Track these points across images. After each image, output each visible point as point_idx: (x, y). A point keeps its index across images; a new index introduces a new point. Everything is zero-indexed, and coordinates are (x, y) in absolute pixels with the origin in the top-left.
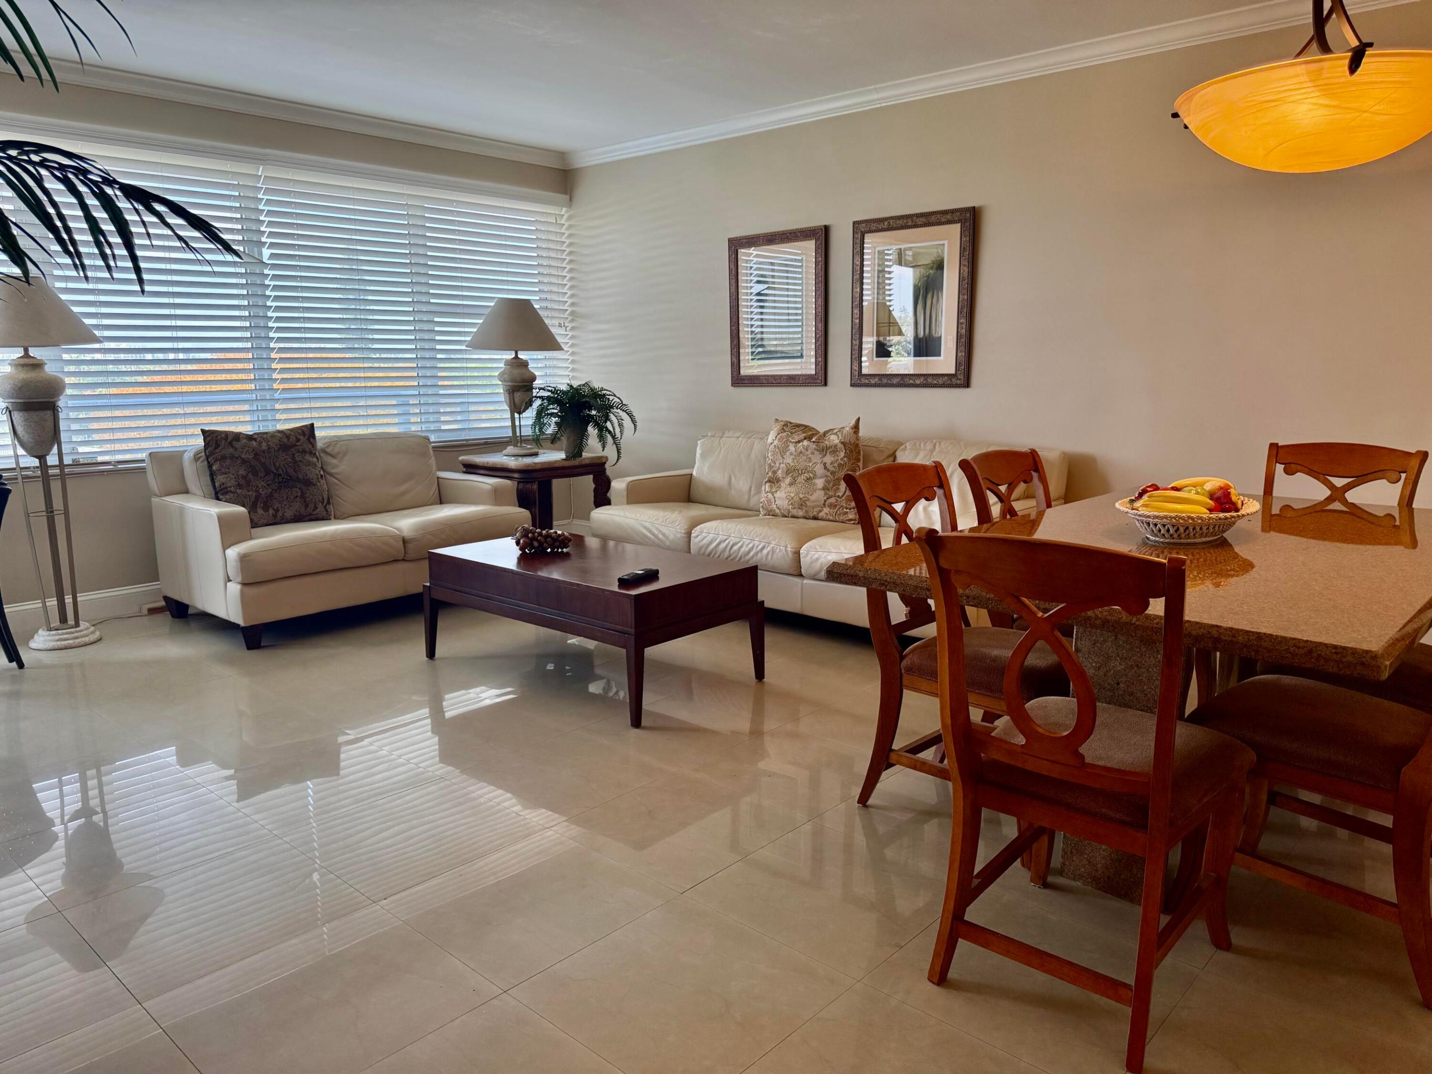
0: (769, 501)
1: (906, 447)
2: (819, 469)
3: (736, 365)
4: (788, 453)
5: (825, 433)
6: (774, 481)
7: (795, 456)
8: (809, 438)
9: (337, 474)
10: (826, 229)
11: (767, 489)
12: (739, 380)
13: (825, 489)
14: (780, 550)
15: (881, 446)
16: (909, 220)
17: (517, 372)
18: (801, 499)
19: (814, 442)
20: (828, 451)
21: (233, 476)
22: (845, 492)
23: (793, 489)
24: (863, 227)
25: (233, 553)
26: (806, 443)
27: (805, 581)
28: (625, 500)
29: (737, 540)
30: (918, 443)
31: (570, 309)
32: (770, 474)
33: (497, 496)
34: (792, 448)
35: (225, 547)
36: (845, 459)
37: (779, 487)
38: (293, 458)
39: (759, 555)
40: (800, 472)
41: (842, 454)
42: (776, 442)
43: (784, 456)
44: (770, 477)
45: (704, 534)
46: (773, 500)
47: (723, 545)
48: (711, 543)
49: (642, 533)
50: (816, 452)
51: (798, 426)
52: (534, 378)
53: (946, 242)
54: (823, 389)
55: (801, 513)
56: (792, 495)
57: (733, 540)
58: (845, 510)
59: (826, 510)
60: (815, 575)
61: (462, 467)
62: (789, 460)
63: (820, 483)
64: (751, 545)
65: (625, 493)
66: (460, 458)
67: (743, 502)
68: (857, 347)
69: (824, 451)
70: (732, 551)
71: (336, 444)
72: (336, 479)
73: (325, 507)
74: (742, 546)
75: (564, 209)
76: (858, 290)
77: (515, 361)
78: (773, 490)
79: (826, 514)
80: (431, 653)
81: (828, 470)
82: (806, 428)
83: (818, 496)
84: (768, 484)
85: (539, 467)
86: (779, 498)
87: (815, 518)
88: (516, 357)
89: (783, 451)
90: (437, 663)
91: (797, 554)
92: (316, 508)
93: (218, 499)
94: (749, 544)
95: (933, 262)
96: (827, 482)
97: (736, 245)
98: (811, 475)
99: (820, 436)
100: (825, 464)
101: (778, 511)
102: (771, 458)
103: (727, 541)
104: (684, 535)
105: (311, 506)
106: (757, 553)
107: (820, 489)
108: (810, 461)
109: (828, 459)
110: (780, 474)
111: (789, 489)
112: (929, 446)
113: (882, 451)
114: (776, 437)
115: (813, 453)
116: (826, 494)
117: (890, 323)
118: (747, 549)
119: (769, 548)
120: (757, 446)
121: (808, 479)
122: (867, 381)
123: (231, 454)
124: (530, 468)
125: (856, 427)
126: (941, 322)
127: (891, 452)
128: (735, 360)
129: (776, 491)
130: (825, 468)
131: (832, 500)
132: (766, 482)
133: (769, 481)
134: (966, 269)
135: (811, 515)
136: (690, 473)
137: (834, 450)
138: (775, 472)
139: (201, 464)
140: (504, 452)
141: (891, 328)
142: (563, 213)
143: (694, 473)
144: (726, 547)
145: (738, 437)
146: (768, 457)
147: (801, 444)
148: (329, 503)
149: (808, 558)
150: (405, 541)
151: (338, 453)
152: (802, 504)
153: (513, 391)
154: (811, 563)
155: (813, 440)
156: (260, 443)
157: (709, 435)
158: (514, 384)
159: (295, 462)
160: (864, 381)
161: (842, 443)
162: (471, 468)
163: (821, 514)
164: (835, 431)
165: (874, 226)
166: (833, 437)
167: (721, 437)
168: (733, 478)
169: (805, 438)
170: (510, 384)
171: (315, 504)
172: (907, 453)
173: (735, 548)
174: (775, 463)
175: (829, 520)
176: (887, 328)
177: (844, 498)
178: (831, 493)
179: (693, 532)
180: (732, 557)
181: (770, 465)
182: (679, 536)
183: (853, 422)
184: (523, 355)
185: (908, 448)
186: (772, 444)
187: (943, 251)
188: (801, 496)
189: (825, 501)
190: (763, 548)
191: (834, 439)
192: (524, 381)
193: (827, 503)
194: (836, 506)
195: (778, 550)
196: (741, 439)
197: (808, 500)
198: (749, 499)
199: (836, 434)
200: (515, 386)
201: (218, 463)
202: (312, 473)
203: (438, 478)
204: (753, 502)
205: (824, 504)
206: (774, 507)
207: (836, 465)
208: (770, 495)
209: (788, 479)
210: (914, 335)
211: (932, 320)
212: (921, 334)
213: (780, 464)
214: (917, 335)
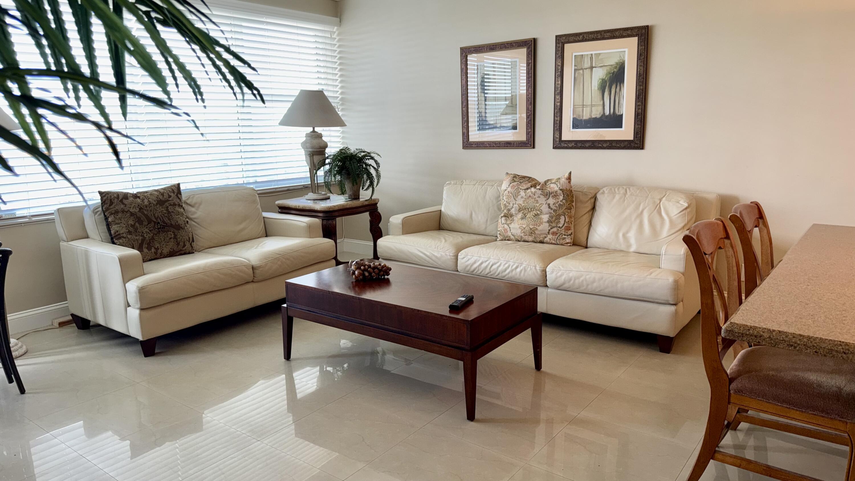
0: (505, 230)
1: (604, 191)
2: (545, 208)
3: (466, 134)
4: (519, 197)
5: (546, 182)
6: (508, 216)
7: (525, 199)
8: (534, 186)
9: (195, 218)
10: (535, 40)
11: (503, 222)
12: (468, 145)
13: (549, 222)
14: (531, 269)
15: (585, 191)
16: (599, 35)
17: (316, 142)
18: (531, 229)
19: (540, 189)
20: (551, 196)
21: (125, 226)
22: (564, 224)
23: (524, 222)
24: (563, 40)
25: (133, 286)
26: (533, 189)
27: (549, 290)
28: (401, 230)
29: (496, 261)
30: (613, 189)
31: (340, 97)
32: (505, 211)
33: (310, 231)
34: (522, 193)
35: (126, 279)
36: (564, 201)
37: (513, 220)
38: (167, 210)
39: (514, 272)
40: (530, 210)
41: (561, 198)
42: (509, 189)
43: (517, 199)
44: (505, 213)
45: (469, 257)
46: (509, 229)
47: (484, 265)
48: (475, 262)
49: (418, 255)
50: (541, 196)
51: (524, 177)
52: (326, 146)
53: (626, 50)
54: (533, 150)
55: (531, 239)
56: (524, 226)
57: (492, 261)
58: (564, 236)
59: (550, 236)
60: (559, 287)
61: (278, 208)
62: (520, 201)
63: (545, 218)
64: (507, 265)
65: (401, 226)
66: (277, 202)
67: (482, 229)
68: (558, 122)
69: (547, 195)
70: (492, 269)
71: (193, 197)
72: (194, 221)
73: (191, 244)
75: (336, 28)
76: (560, 82)
77: (312, 134)
78: (508, 222)
79: (550, 239)
80: (288, 356)
81: (552, 209)
82: (530, 179)
83: (545, 227)
84: (503, 218)
85: (337, 208)
86: (514, 228)
87: (542, 242)
88: (314, 131)
89: (515, 196)
90: (293, 363)
91: (544, 273)
92: (184, 246)
93: (114, 243)
94: (505, 264)
95: (617, 64)
96: (551, 217)
97: (466, 52)
98: (539, 212)
99: (543, 184)
100: (549, 205)
101: (512, 237)
102: (506, 200)
103: (487, 263)
104: (453, 258)
105: (182, 244)
106: (512, 271)
107: (545, 222)
108: (537, 203)
109: (551, 201)
110: (513, 211)
111: (521, 222)
112: (622, 191)
113: (586, 194)
114: (509, 186)
115: (539, 197)
116: (550, 225)
117: (583, 105)
119: (522, 268)
120: (491, 192)
121: (536, 215)
122: (566, 145)
123: (122, 209)
124: (331, 210)
125: (569, 178)
126: (623, 105)
127: (593, 195)
128: (465, 131)
129: (511, 223)
130: (549, 207)
131: (555, 230)
132: (502, 217)
133: (505, 216)
134: (642, 68)
135: (538, 240)
136: (440, 209)
137: (555, 195)
138: (509, 210)
139: (99, 217)
140: (307, 197)
141: (584, 109)
142: (334, 30)
143: (443, 210)
144: (487, 267)
145: (474, 185)
146: (503, 199)
147: (529, 190)
148: (193, 241)
149: (554, 275)
150: (253, 268)
151: (195, 204)
152: (532, 232)
153: (313, 155)
154: (556, 278)
155: (538, 187)
156: (143, 200)
157: (452, 183)
158: (313, 150)
159: (169, 212)
160: (563, 145)
161: (561, 190)
162: (285, 210)
163: (546, 239)
164: (553, 181)
165: (572, 39)
166: (552, 185)
167: (461, 185)
168: (473, 213)
169: (531, 187)
170: (311, 150)
171: (184, 243)
172: (606, 195)
173: (495, 267)
174: (509, 204)
175: (552, 244)
176: (581, 109)
177: (563, 228)
178: (554, 225)
179: (459, 254)
180: (491, 273)
181: (505, 205)
182: (449, 257)
183: (567, 175)
184: (318, 129)
185: (606, 192)
186: (506, 190)
187: (624, 56)
188: (531, 227)
189: (549, 230)
190: (517, 268)
191: (554, 187)
192: (321, 148)
193: (551, 232)
194: (557, 233)
195: (529, 269)
196: (476, 186)
197: (537, 229)
198: (486, 228)
199: (555, 183)
200: (314, 151)
201: (113, 216)
202: (181, 221)
203: (264, 217)
204: (490, 229)
205: (549, 233)
206: (510, 234)
207: (557, 205)
208: (506, 226)
209: (520, 215)
210: (602, 113)
211: (615, 103)
212: (607, 113)
213: (513, 204)
214: (604, 113)
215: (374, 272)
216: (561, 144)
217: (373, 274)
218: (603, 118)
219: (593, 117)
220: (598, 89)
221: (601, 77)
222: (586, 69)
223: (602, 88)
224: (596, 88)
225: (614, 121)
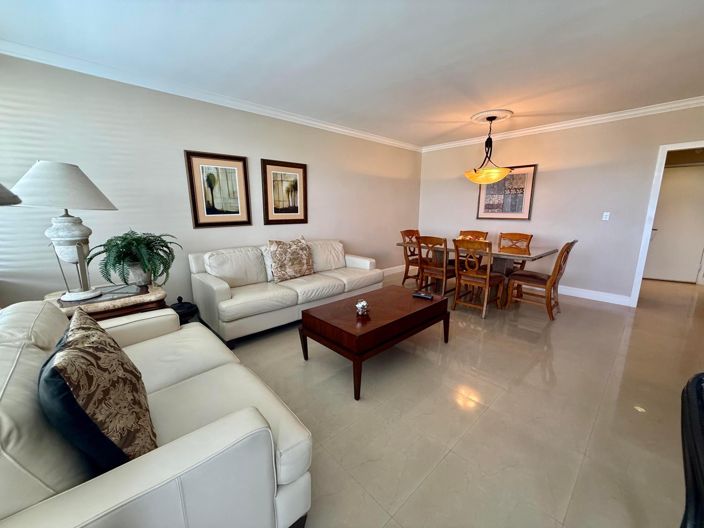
0: (283, 274)
3: (196, 219)
4: (288, 253)
7: (292, 253)
10: (246, 158)
12: (199, 225)
14: (340, 286)
18: (300, 270)
24: (265, 162)
37: (285, 268)
40: (296, 259)
43: (286, 254)
46: (285, 273)
53: (298, 174)
55: (299, 275)
65: (229, 291)
67: (255, 280)
68: (266, 209)
86: (288, 272)
95: (294, 181)
97: (190, 155)
102: (279, 256)
104: (296, 296)
110: (285, 262)
114: (278, 247)
116: (307, 265)
117: (279, 201)
126: (298, 201)
134: (305, 184)
141: (280, 202)
165: (270, 163)
170: (80, 238)
174: (283, 258)
176: (278, 202)
186: (277, 250)
187: (297, 177)
197: (302, 269)
204: (260, 278)
205: (307, 269)
206: (286, 276)
207: (308, 254)
208: (283, 272)
209: (290, 263)
210: (289, 205)
211: (295, 201)
212: (291, 205)
213: (285, 258)
214: (290, 205)
216: (268, 222)
218: (289, 208)
219: (285, 207)
220: (286, 193)
221: (287, 186)
222: (279, 181)
223: (288, 192)
224: (285, 192)
225: (294, 210)
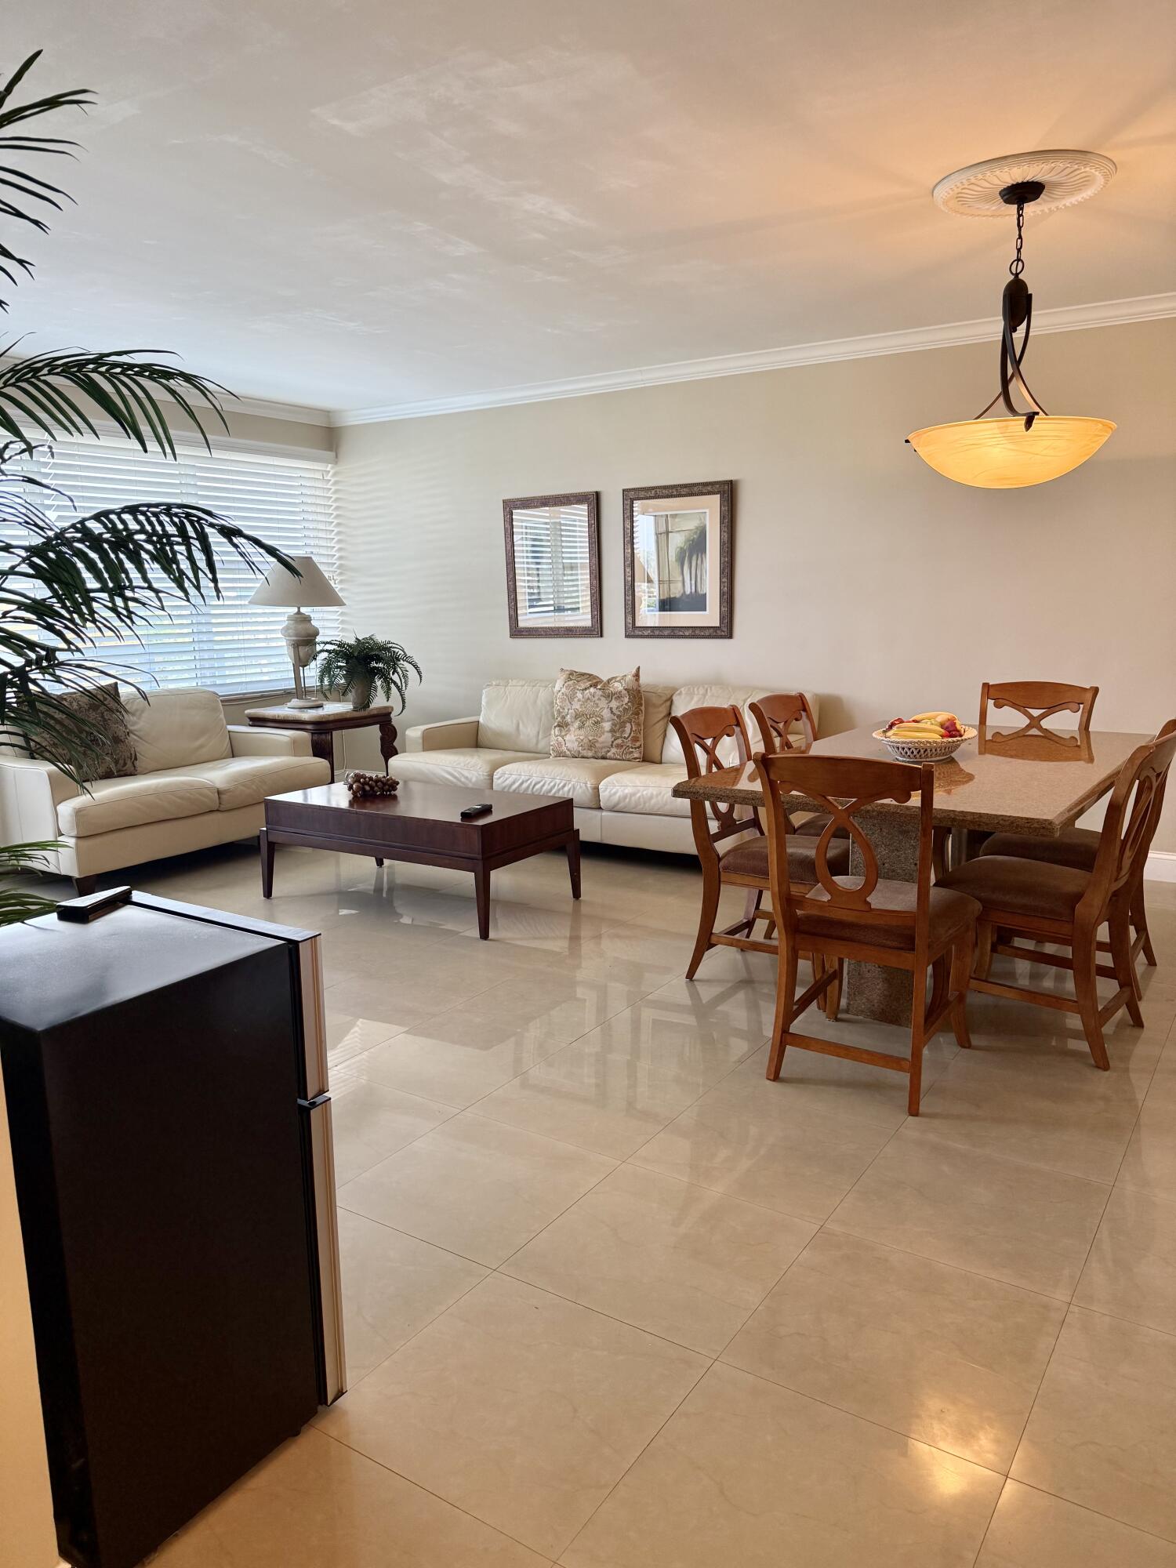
0: (559, 744)
1: (681, 692)
2: (606, 713)
3: (514, 618)
4: (576, 700)
5: (609, 681)
6: (563, 725)
7: (583, 702)
8: (595, 685)
9: (136, 730)
10: (597, 495)
11: (557, 733)
12: (517, 632)
13: (612, 731)
14: (581, 787)
15: (659, 691)
16: (674, 490)
17: (301, 627)
18: (590, 741)
19: (600, 689)
20: (614, 697)
22: (630, 733)
23: (582, 732)
24: (632, 495)
25: (66, 808)
26: (592, 690)
27: (604, 813)
28: (421, 747)
29: (539, 779)
30: (692, 689)
31: (338, 563)
32: (559, 719)
33: (295, 748)
34: (579, 695)
35: (56, 802)
36: (629, 704)
37: (569, 730)
38: (103, 717)
39: (561, 792)
40: (588, 716)
41: (626, 700)
42: (564, 690)
43: (572, 703)
44: (559, 722)
45: (506, 776)
46: (563, 743)
47: (525, 785)
48: (514, 783)
50: (603, 699)
51: (583, 674)
52: (317, 634)
53: (707, 511)
54: (600, 639)
55: (590, 754)
56: (582, 738)
57: (535, 779)
58: (631, 750)
59: (613, 750)
60: (613, 808)
61: (248, 720)
62: (577, 706)
63: (607, 726)
64: (552, 784)
65: (421, 741)
66: (246, 712)
67: (532, 745)
68: (630, 602)
69: (609, 697)
70: (535, 789)
71: (133, 702)
72: (134, 734)
73: (133, 763)
74: (543, 785)
75: (330, 465)
76: (630, 551)
77: (297, 616)
78: (563, 734)
79: (614, 753)
80: (268, 893)
81: (614, 714)
82: (590, 676)
83: (607, 738)
84: (557, 728)
85: (331, 718)
86: (569, 741)
87: (604, 758)
88: (299, 612)
89: (571, 698)
90: (274, 901)
91: (596, 789)
92: (125, 764)
93: (33, 758)
95: (697, 528)
96: (614, 725)
97: (510, 506)
98: (599, 719)
99: (605, 683)
100: (611, 709)
101: (568, 753)
102: (559, 704)
103: (529, 782)
104: (487, 778)
105: (121, 762)
106: (559, 790)
107: (608, 732)
108: (597, 707)
109: (614, 704)
110: (568, 718)
111: (577, 732)
112: (702, 691)
113: (660, 696)
114: (564, 685)
115: (599, 699)
116: (613, 736)
118: (549, 787)
119: (570, 785)
120: (543, 695)
121: (597, 723)
122: (640, 633)
124: (324, 720)
125: (637, 675)
126: (705, 581)
127: (669, 696)
128: (512, 613)
129: (566, 735)
130: (612, 712)
131: (619, 741)
132: (555, 727)
133: (559, 726)
134: (726, 534)
135: (600, 755)
136: (476, 720)
137: (618, 696)
138: (564, 717)
140: (289, 704)
142: (328, 469)
143: (481, 720)
144: (528, 787)
145: (523, 686)
146: (556, 703)
147: (587, 691)
148: (136, 759)
149: (607, 793)
150: (219, 792)
151: (137, 710)
152: (591, 745)
153: (298, 646)
154: (610, 796)
155: (599, 687)
156: (71, 703)
157: (494, 683)
158: (298, 639)
159: (105, 720)
160: (637, 632)
161: (626, 690)
162: (258, 721)
163: (609, 754)
164: (618, 679)
165: (642, 494)
166: (616, 684)
167: (506, 686)
168: (521, 725)
169: (591, 686)
170: (295, 638)
171: (125, 760)
172: (683, 696)
173: (538, 787)
174: (564, 709)
175: (616, 759)
177: (629, 739)
178: (618, 735)
179: (495, 774)
181: (559, 711)
182: (482, 778)
183: (634, 671)
184: (303, 610)
185: (683, 692)
186: (560, 691)
187: (705, 519)
188: (590, 738)
189: (613, 742)
190: (564, 786)
191: (618, 687)
192: (309, 635)
193: (614, 743)
194: (622, 746)
195: (578, 787)
196: (526, 687)
197: (597, 741)
198: (538, 743)
199: (619, 681)
200: (299, 641)
202: (120, 731)
203: (229, 732)
204: (541, 745)
205: (612, 745)
206: (564, 748)
207: (621, 709)
208: (560, 739)
209: (577, 724)
210: (682, 591)
211: (697, 581)
212: (688, 592)
213: (568, 710)
214: (684, 592)
215: (377, 786)
216: (634, 631)
217: (376, 788)
218: (684, 598)
219: (672, 596)
220: (676, 561)
221: (679, 545)
222: (661, 534)
223: (681, 561)
224: (674, 559)
225: (697, 602)
